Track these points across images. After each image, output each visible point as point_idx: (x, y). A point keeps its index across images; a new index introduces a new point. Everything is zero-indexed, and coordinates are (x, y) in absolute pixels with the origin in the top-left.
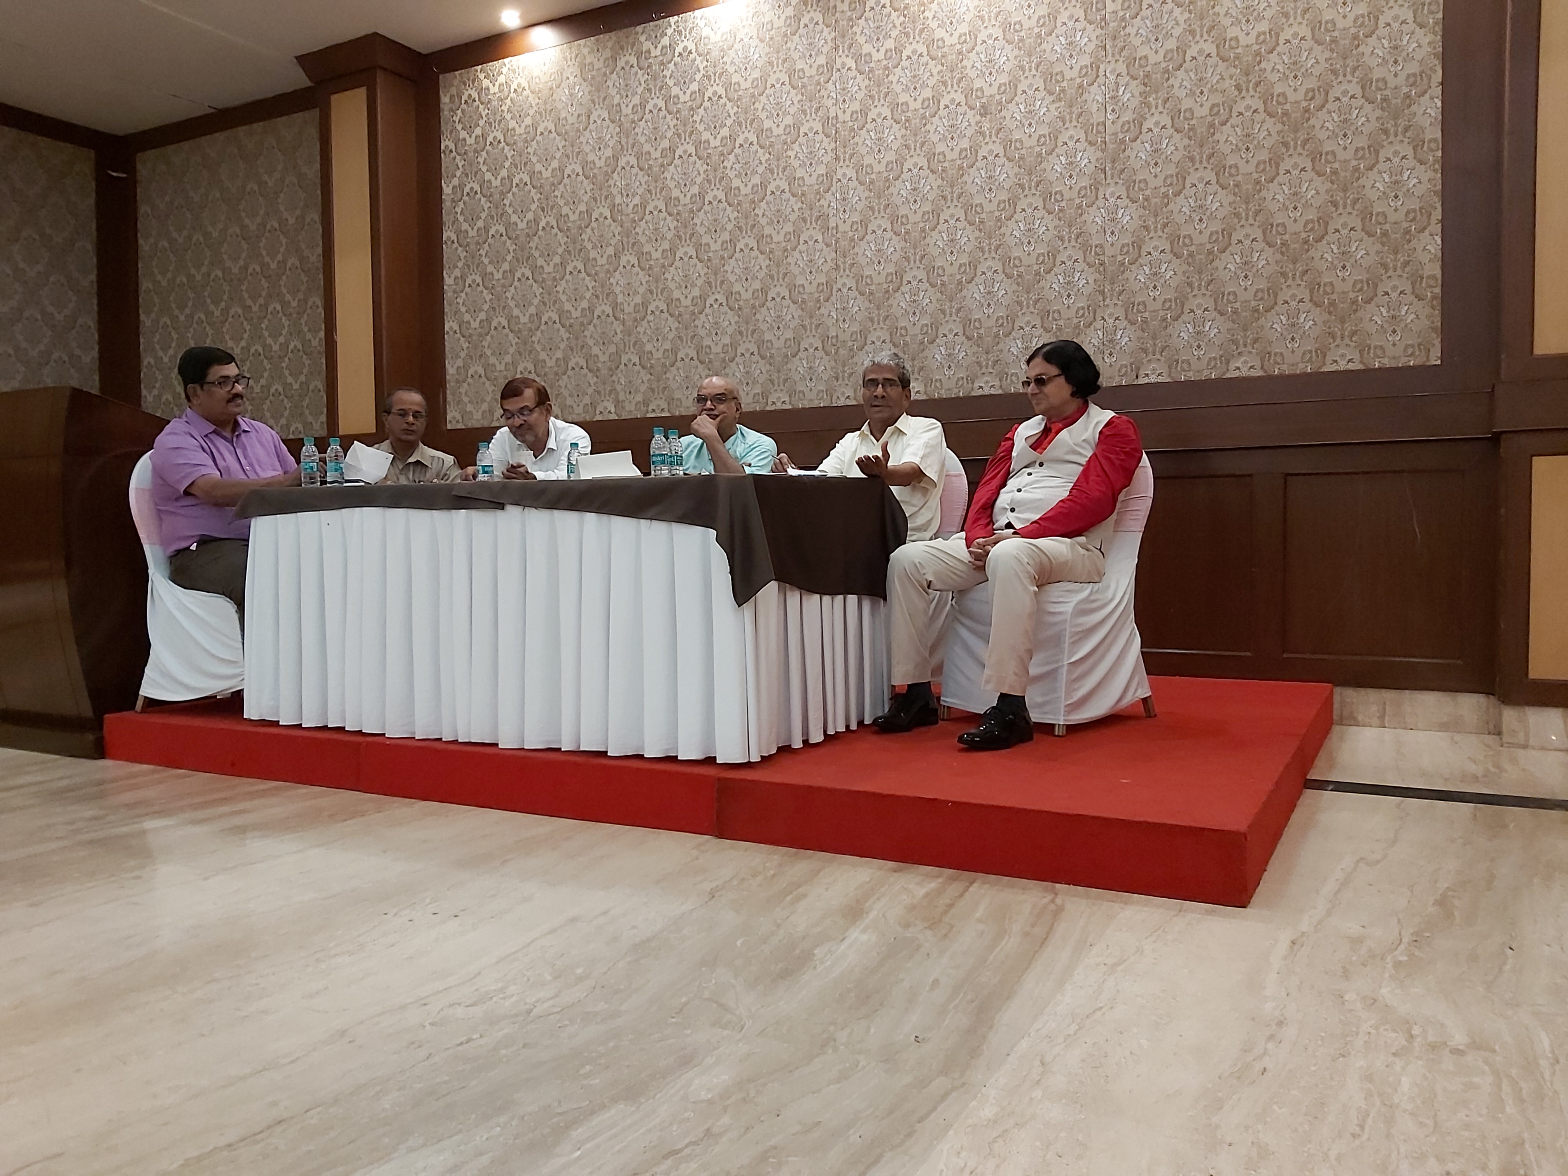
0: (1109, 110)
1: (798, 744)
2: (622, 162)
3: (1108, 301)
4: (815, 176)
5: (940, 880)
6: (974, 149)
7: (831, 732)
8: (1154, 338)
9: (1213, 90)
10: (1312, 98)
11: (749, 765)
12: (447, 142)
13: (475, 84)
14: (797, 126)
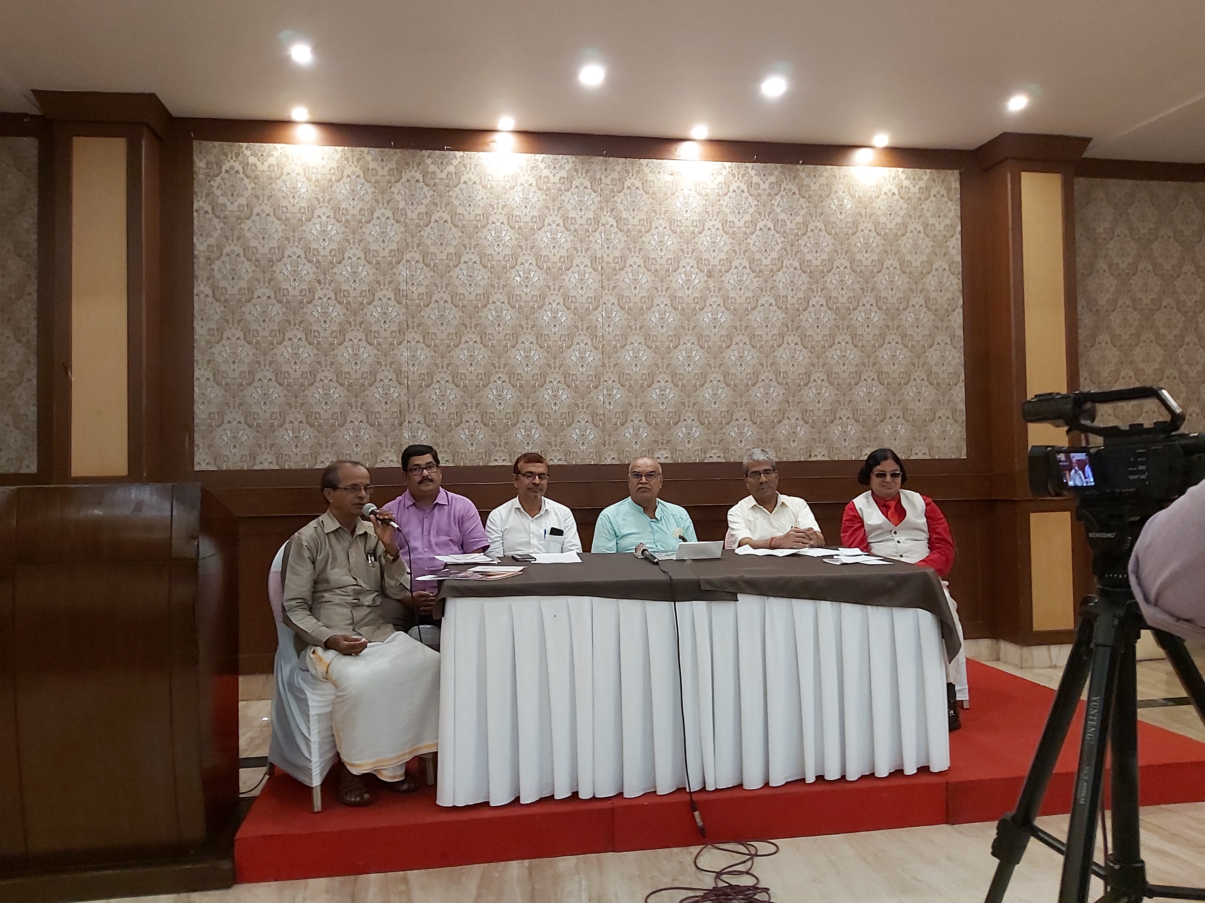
0: (789, 289)
2: (407, 256)
6: (703, 298)
8: (820, 433)
9: (849, 288)
12: (201, 203)
13: (239, 158)
14: (570, 258)
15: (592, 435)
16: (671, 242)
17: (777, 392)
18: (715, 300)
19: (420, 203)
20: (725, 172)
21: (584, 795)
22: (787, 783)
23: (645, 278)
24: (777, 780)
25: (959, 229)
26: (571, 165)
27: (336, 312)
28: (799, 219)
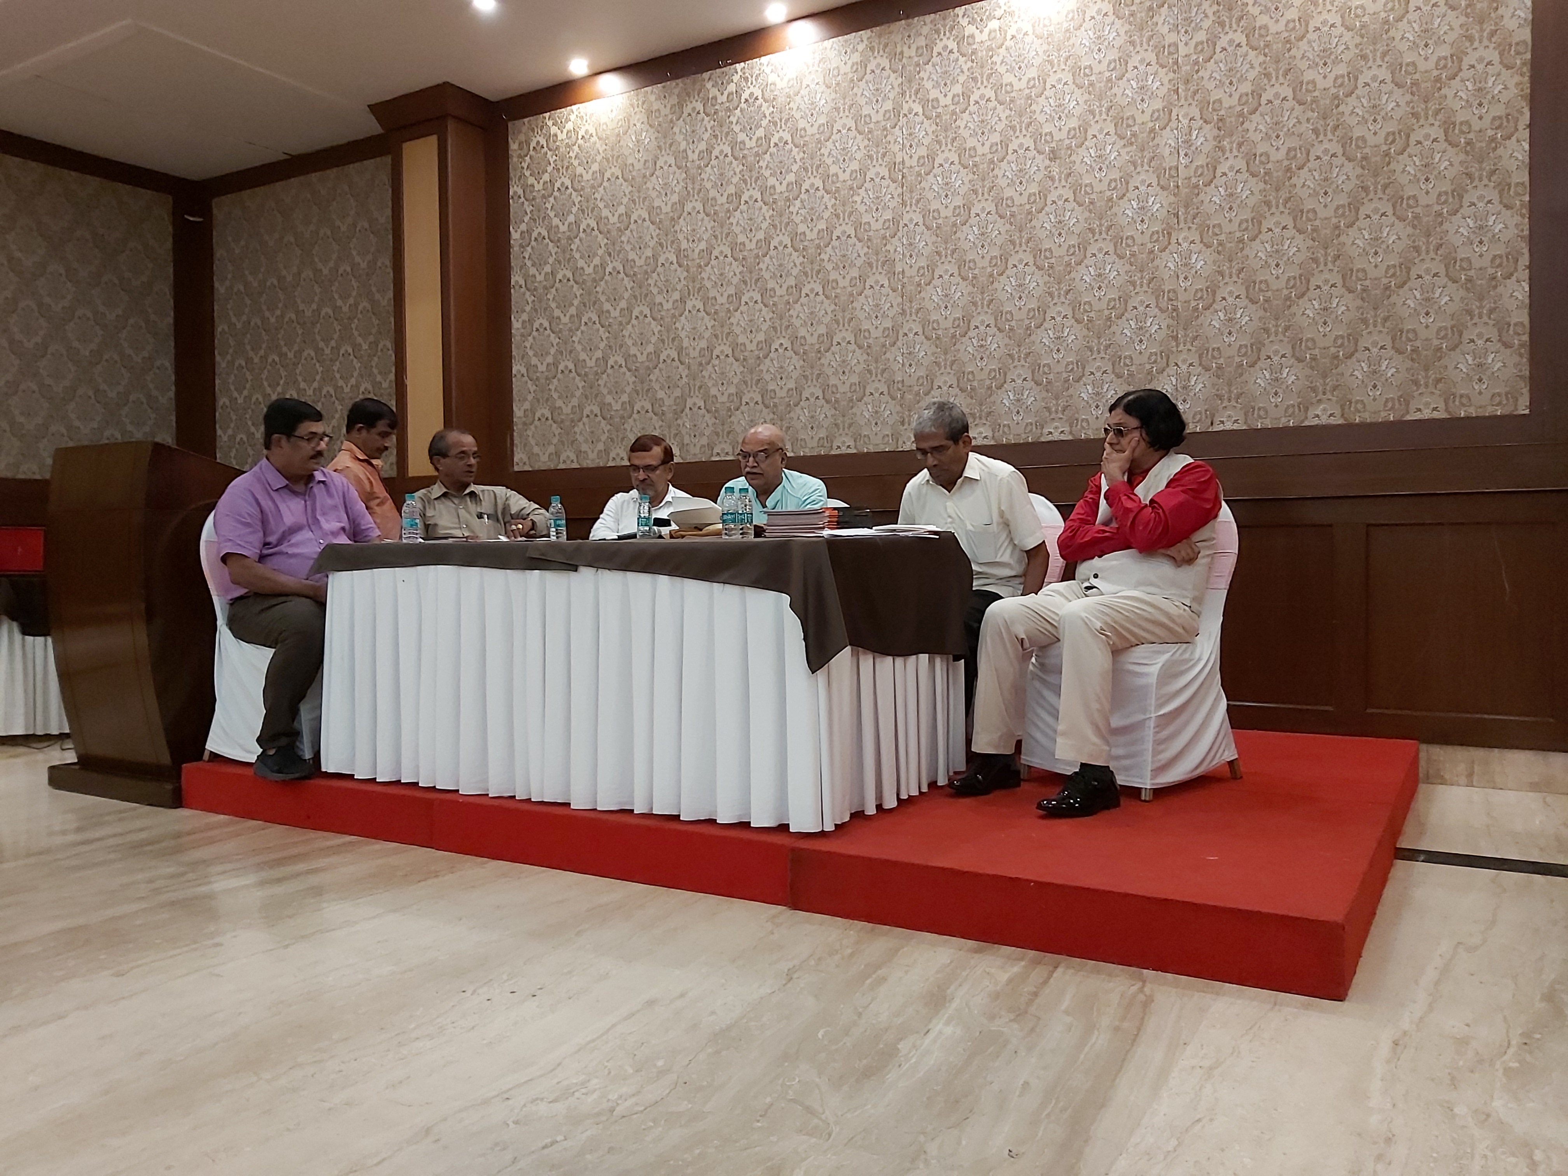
0: (1182, 154)
1: (871, 810)
2: (688, 207)
3: (1181, 347)
4: (881, 221)
5: (1023, 963)
6: (1043, 194)
7: (904, 796)
8: (1230, 385)
9: (1290, 134)
10: (1393, 141)
11: (823, 834)
13: (543, 129)
14: (863, 171)
16: (997, 118)
17: (1157, 325)
18: (1060, 193)
19: (700, 140)
23: (960, 180)
26: (865, 43)
28: (1201, 36)
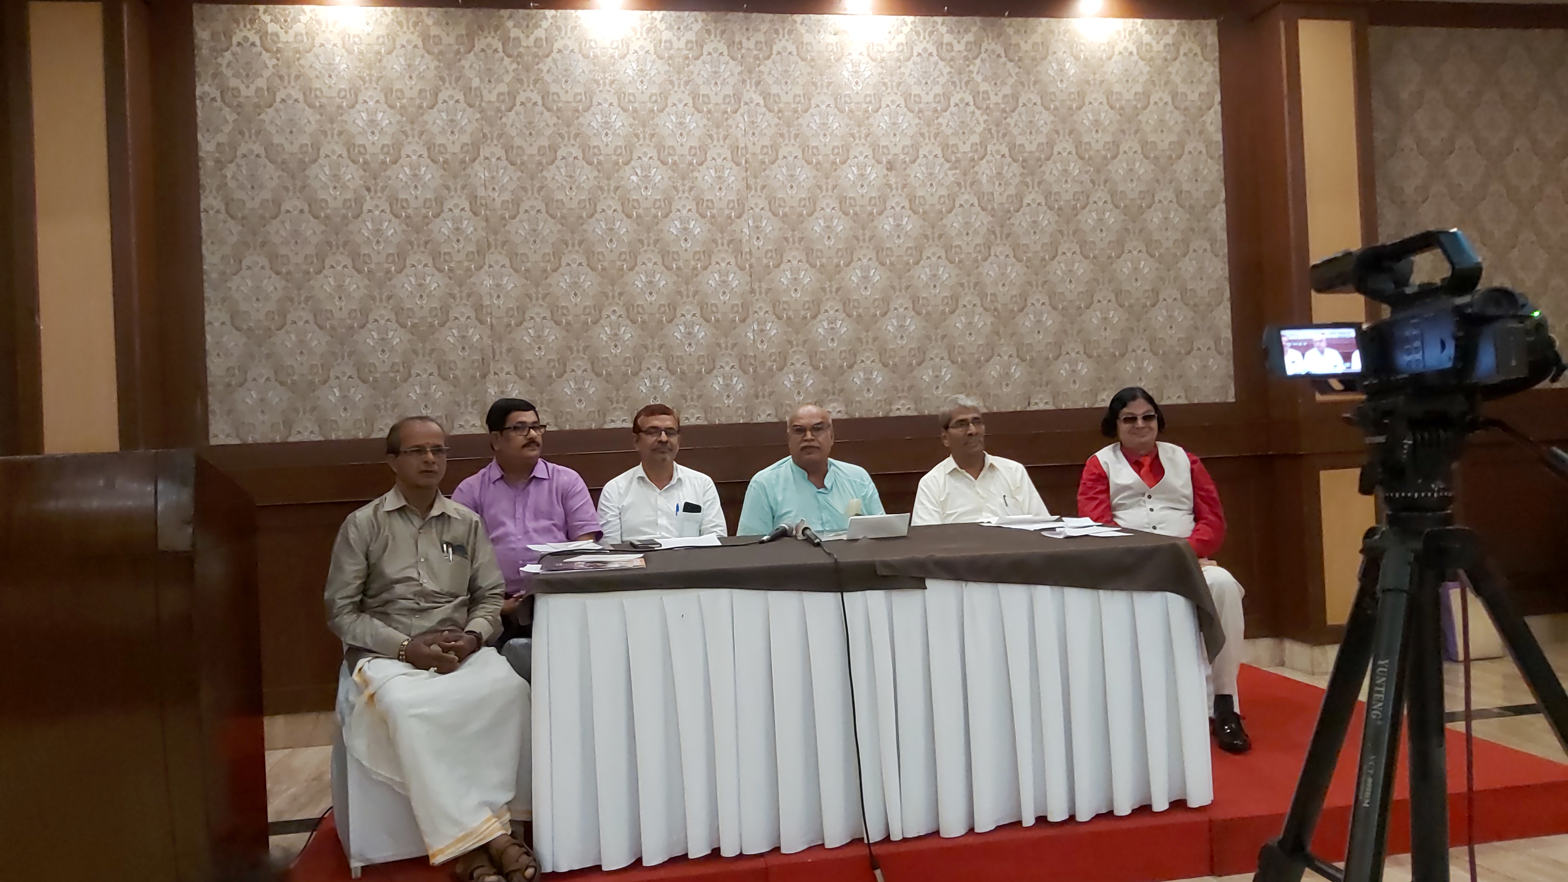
12: (206, 88)
13: (255, 26)
14: (704, 149)
15: (739, 384)
16: (836, 124)
17: (983, 322)
18: (898, 200)
19: (499, 80)
20: (906, 30)
21: (729, 851)
22: (999, 828)
23: (804, 174)
24: (985, 824)
25: (1218, 98)
26: (700, 23)
27: (392, 229)
28: (1007, 90)
